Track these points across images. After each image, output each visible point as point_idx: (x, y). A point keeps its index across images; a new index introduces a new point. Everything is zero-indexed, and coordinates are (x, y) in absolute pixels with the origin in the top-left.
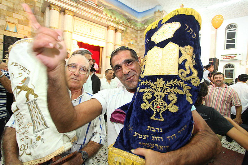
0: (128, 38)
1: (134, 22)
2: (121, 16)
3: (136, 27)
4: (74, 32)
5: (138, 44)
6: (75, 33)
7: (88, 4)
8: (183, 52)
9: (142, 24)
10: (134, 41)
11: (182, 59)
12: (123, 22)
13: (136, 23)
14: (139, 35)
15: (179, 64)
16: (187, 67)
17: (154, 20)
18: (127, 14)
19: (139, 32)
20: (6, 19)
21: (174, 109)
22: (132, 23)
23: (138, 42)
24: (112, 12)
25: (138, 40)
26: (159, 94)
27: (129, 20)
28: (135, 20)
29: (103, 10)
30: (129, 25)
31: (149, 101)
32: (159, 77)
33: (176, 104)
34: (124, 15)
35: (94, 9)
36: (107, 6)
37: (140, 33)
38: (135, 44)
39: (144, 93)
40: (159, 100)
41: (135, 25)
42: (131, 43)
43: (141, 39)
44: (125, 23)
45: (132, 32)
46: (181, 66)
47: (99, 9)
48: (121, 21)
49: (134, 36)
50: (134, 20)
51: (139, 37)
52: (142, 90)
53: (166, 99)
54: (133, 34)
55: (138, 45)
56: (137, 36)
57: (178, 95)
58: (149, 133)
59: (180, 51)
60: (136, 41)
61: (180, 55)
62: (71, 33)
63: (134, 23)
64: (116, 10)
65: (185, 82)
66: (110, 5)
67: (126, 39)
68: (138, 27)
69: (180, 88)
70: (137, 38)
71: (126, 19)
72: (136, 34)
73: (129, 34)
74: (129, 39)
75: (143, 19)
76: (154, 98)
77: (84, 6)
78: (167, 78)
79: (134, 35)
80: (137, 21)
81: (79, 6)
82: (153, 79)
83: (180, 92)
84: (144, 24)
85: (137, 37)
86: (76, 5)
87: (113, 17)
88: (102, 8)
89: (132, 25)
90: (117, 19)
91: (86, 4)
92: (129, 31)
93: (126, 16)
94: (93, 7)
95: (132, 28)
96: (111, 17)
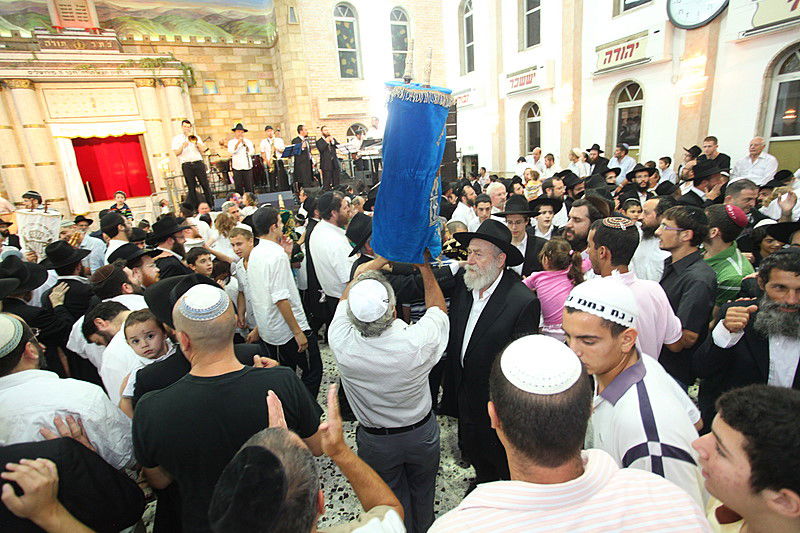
0: (236, 80)
1: (251, 23)
2: (200, 22)
3: (258, 38)
4: (53, 120)
6: (56, 121)
7: (67, 40)
10: (262, 82)
12: (208, 40)
13: (260, 26)
18: (218, 11)
19: (272, 51)
22: (245, 31)
24: (166, 25)
27: (230, 26)
28: (251, 17)
30: (230, 40)
34: (210, 18)
35: (88, 45)
36: (145, 11)
38: (269, 90)
41: (256, 34)
42: (253, 90)
44: (213, 41)
45: (248, 60)
47: (102, 41)
48: (201, 40)
51: (275, 67)
54: (254, 62)
56: (271, 65)
60: (271, 81)
62: (40, 126)
63: (251, 27)
64: (177, 13)
66: (151, 7)
67: (231, 84)
70: (271, 70)
71: (220, 26)
72: (265, 60)
73: (239, 68)
74: (243, 83)
77: (57, 48)
79: (259, 63)
80: (261, 19)
81: (39, 56)
86: (30, 56)
87: (170, 38)
88: (110, 35)
89: (242, 37)
90: (186, 39)
91: (63, 40)
92: (236, 58)
93: (215, 17)
94: (84, 41)
95: (243, 46)
96: (163, 39)
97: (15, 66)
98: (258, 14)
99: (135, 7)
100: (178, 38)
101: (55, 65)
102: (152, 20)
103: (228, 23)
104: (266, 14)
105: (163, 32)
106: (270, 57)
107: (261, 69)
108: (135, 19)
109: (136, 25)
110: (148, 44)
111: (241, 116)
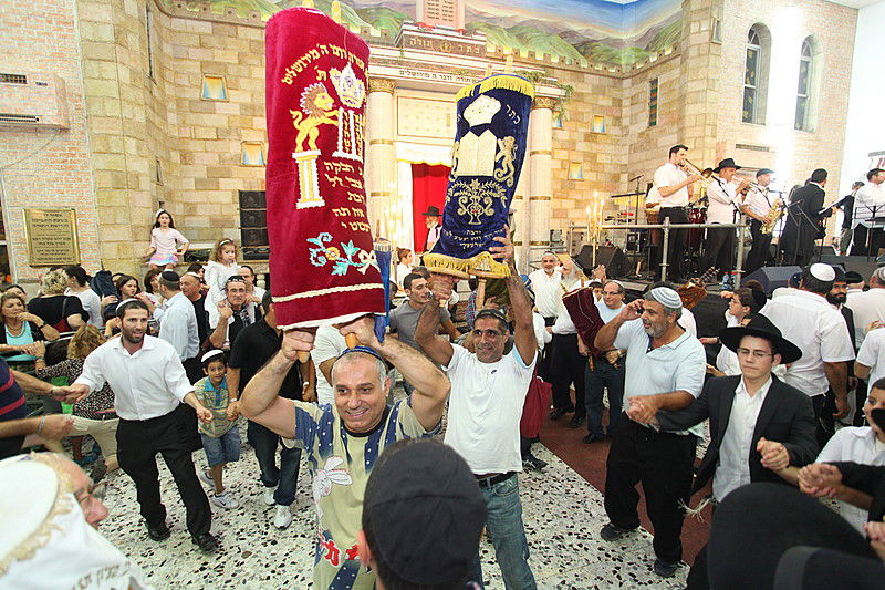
0: (583, 114)
1: (608, 47)
2: (555, 38)
3: (613, 65)
4: (400, 138)
5: (626, 127)
6: (404, 139)
7: (434, 39)
8: (501, 146)
9: (637, 50)
10: (609, 121)
11: (500, 155)
12: (562, 61)
13: (615, 51)
14: (627, 93)
15: (496, 163)
16: (504, 165)
17: (683, 26)
18: (575, 27)
19: (627, 83)
20: (240, 135)
21: (490, 212)
22: (599, 56)
23: (625, 122)
24: (520, 37)
25: (626, 112)
26: (476, 197)
27: (585, 47)
28: (608, 39)
29: (483, 44)
30: (584, 65)
31: (466, 205)
32: (475, 178)
33: (492, 207)
34: (567, 35)
35: (456, 49)
36: (501, 19)
37: (633, 84)
38: (615, 131)
39: (459, 196)
40: (476, 204)
41: (612, 61)
42: (598, 129)
43: (637, 108)
44: (567, 63)
45: (599, 91)
46: (498, 165)
47: (471, 45)
48: (555, 60)
49: (605, 102)
50: (607, 41)
51: (626, 103)
52: (456, 194)
53: (481, 202)
54: (604, 94)
55: (625, 131)
56: (620, 101)
57: (493, 198)
58: (469, 236)
59: (498, 145)
60: (618, 119)
61: (498, 150)
62: (391, 143)
63: (606, 51)
64: (533, 25)
65: (501, 184)
66: (508, 14)
67: (577, 117)
68: (623, 62)
69: (495, 191)
70: (620, 106)
71: (574, 46)
72: (615, 93)
73: (587, 99)
74: (588, 118)
75: (642, 31)
76: (469, 202)
77: (422, 48)
78: (483, 179)
79: (609, 96)
80: (618, 43)
81: (406, 55)
82: (468, 179)
83: (495, 195)
84: (647, 49)
85: (618, 103)
86: (398, 54)
87: (524, 54)
88: (480, 39)
89: (596, 62)
90: (539, 57)
91: (429, 39)
92: (584, 87)
93: (571, 34)
94: (452, 42)
95: (598, 74)
97: (385, 63)
98: (615, 36)
99: (492, 12)
100: (532, 55)
101: (426, 67)
102: (508, 30)
103: (584, 43)
104: (624, 37)
105: (518, 45)
106: (621, 90)
107: (610, 103)
108: (490, 27)
109: (490, 34)
111: (581, 159)
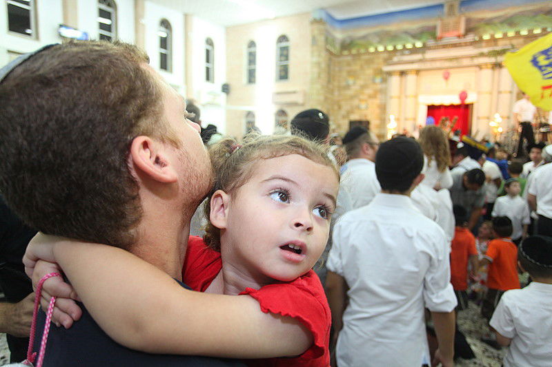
86: (421, 56)
87: (511, 34)
88: (470, 38)
96: (505, 35)
97: (412, 62)
100: (518, 33)
101: (433, 60)
102: (500, 22)
105: (507, 30)
108: (488, 24)
110: (494, 40)
